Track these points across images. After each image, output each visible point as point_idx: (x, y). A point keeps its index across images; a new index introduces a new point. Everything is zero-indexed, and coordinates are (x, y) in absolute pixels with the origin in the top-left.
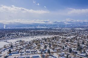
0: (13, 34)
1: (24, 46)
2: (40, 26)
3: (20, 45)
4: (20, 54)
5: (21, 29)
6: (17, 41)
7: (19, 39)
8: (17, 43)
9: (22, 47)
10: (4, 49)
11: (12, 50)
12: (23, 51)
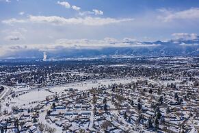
0: (60, 76)
1: (75, 98)
2: (119, 53)
3: (69, 97)
4: (67, 109)
5: (77, 61)
6: (66, 90)
7: (70, 86)
8: (65, 93)
9: (71, 100)
10: (46, 102)
11: (56, 104)
12: (71, 105)
